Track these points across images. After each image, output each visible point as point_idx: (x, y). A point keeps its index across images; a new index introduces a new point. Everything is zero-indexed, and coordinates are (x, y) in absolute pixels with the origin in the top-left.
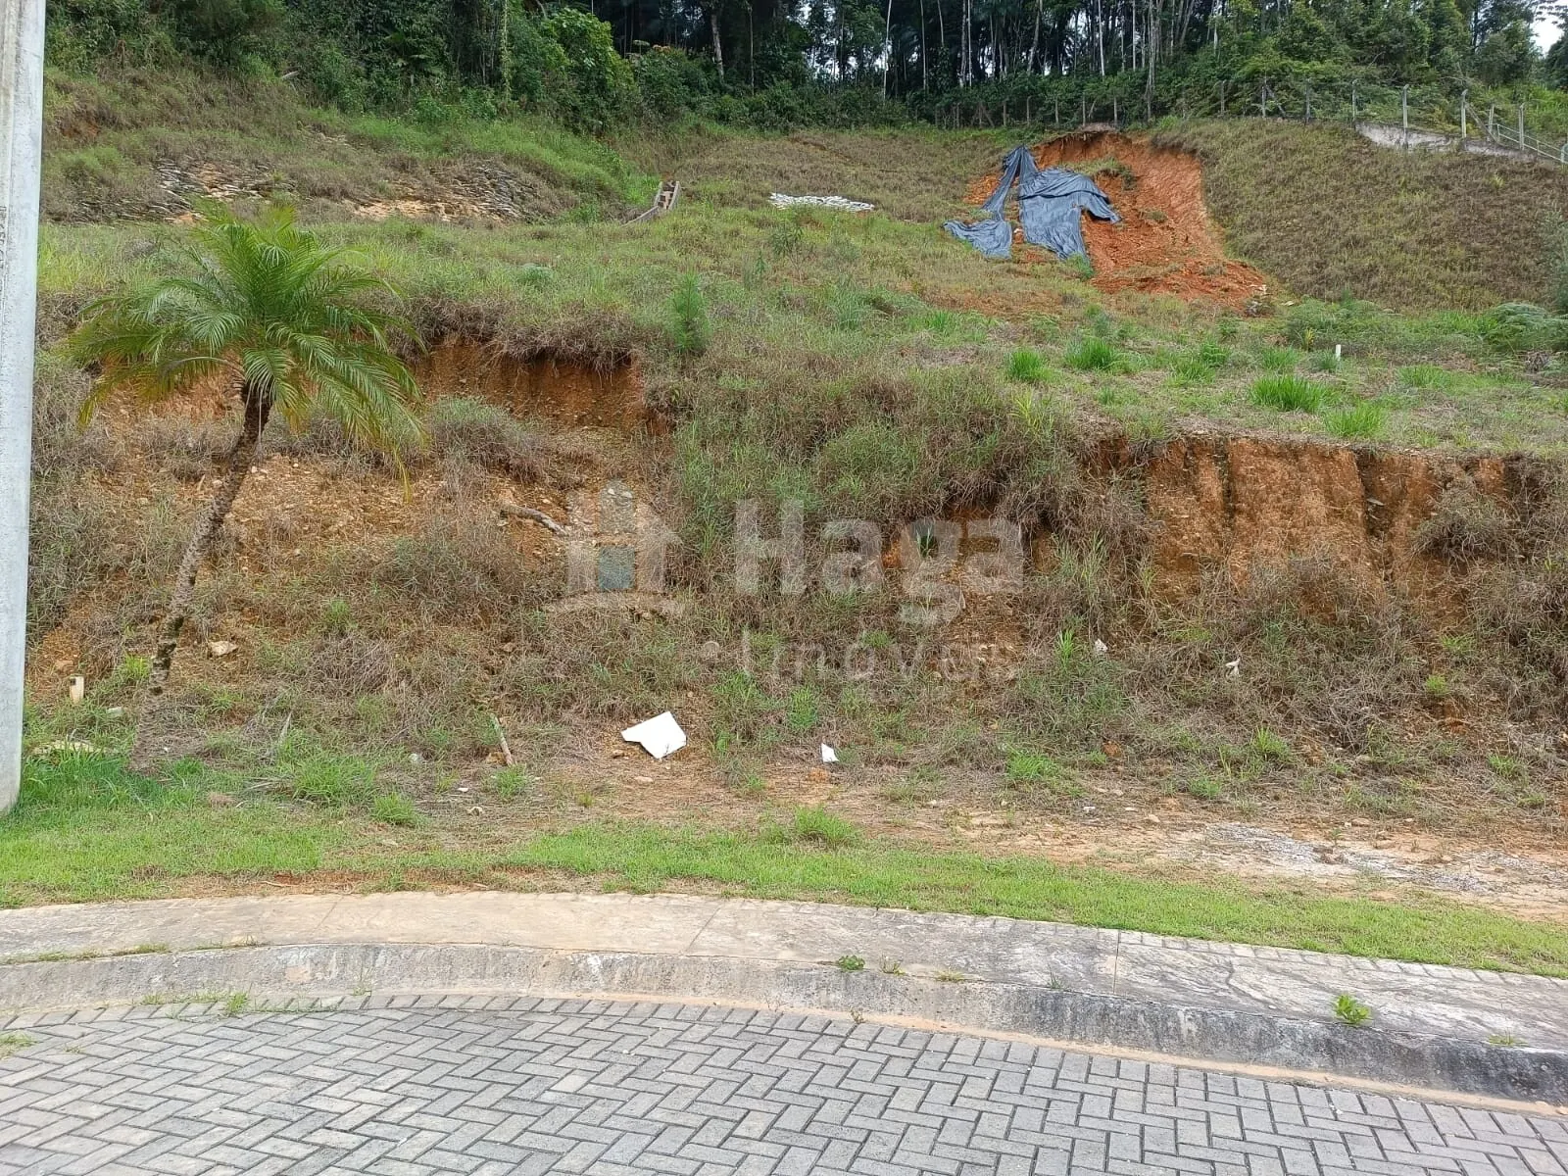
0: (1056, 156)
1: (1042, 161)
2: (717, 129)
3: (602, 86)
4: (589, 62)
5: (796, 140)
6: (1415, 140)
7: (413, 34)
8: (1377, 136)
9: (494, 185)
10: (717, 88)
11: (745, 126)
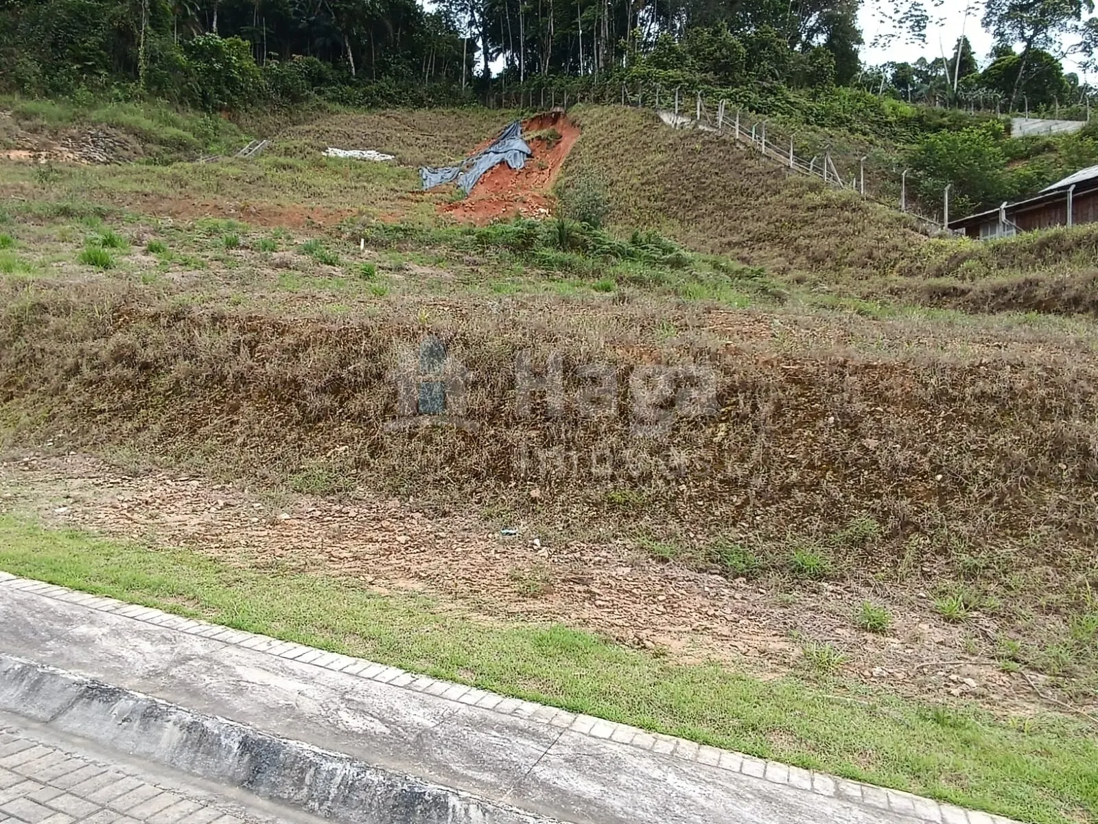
0: (536, 126)
1: (527, 129)
2: (338, 107)
3: (231, 82)
4: (217, 66)
5: (384, 115)
6: (680, 120)
7: (85, 49)
8: (666, 118)
9: (93, 142)
10: (347, 81)
11: (359, 106)
